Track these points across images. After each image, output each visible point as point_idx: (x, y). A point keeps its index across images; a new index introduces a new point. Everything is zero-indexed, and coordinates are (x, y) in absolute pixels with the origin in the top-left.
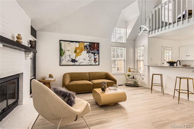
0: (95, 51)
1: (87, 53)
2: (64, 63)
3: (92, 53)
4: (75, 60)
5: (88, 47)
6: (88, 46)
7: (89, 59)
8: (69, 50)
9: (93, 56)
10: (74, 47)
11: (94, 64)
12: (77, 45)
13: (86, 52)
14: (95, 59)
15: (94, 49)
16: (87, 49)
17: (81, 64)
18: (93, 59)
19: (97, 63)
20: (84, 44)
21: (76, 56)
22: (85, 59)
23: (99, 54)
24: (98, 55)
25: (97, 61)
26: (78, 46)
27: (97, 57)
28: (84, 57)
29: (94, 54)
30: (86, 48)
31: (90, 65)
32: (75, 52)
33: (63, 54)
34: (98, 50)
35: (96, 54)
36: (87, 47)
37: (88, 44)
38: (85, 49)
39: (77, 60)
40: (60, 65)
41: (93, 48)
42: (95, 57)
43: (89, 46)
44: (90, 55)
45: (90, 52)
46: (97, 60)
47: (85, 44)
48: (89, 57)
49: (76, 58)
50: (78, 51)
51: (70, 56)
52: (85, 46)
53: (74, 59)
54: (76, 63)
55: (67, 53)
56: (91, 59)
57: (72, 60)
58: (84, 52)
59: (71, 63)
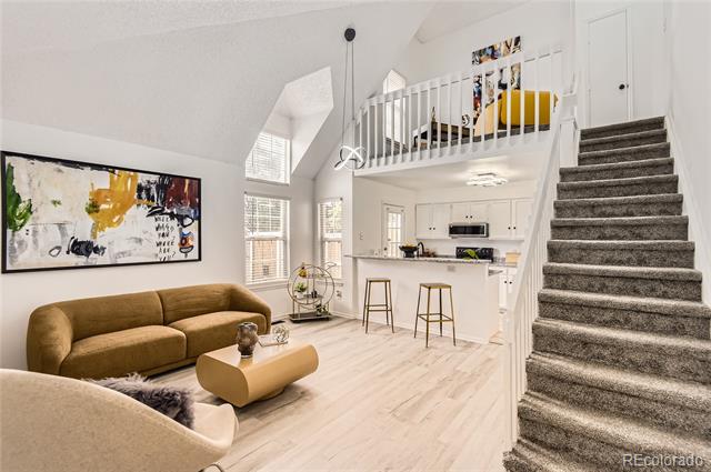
0: (186, 209)
1: (152, 214)
2: (26, 258)
3: (172, 216)
4: (89, 244)
5: (154, 191)
6: (154, 187)
7: (158, 240)
8: (56, 203)
9: (177, 229)
10: (88, 190)
11: (182, 257)
12: (103, 181)
13: (144, 210)
14: (184, 239)
15: (179, 199)
16: (150, 198)
17: (119, 261)
18: (177, 240)
19: (193, 254)
20: (134, 179)
21: (96, 228)
22: (140, 240)
23: (199, 218)
24: (196, 222)
25: (192, 247)
26: (108, 187)
27: (192, 229)
28: (137, 229)
29: (181, 218)
30: (144, 195)
31: (164, 262)
32: (93, 208)
33: (24, 217)
34: (198, 207)
35: (188, 221)
36: (148, 190)
37: (154, 178)
38: (140, 197)
39: (98, 243)
40: (5, 271)
41: (174, 197)
42: (185, 231)
43: (160, 187)
44: (161, 223)
45: (161, 213)
46: (190, 242)
47: (142, 179)
48: (161, 231)
49: (94, 235)
50: (103, 207)
51: (61, 226)
52: (140, 189)
53: (88, 238)
54: (94, 258)
55: (47, 215)
56: (166, 239)
57: (76, 243)
58: (138, 214)
59: (74, 260)
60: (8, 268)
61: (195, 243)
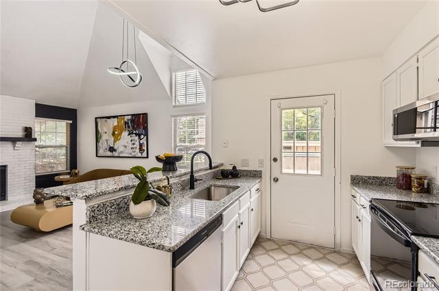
0: (141, 131)
1: (129, 134)
2: (101, 152)
3: (136, 134)
4: (113, 148)
5: (130, 124)
6: (129, 122)
7: (131, 146)
8: (106, 133)
9: (138, 141)
10: (112, 126)
11: (139, 155)
12: (115, 122)
13: (127, 133)
14: (141, 145)
15: (139, 126)
16: (129, 127)
17: (121, 155)
18: (138, 147)
19: (145, 154)
20: (124, 119)
21: (115, 142)
22: (126, 147)
23: (146, 135)
24: (146, 137)
25: (144, 150)
26: (117, 124)
27: (143, 141)
28: (126, 142)
29: (139, 135)
30: (127, 126)
31: (134, 157)
32: (113, 134)
33: (100, 138)
34: (146, 129)
35: (142, 136)
36: (128, 123)
37: (130, 117)
38: (125, 127)
39: (115, 147)
40: (97, 156)
41: (137, 125)
42: (141, 142)
43: (132, 121)
44: (132, 138)
45: (132, 133)
46: (143, 148)
47: (126, 118)
48: (132, 142)
49: (114, 144)
50: (116, 133)
51: (107, 141)
52: (126, 123)
53: (112, 146)
54: (116, 154)
55: (104, 137)
56: (135, 146)
57: (110, 148)
58: (125, 134)
59: (109, 154)
60: (98, 155)
61: (145, 148)
